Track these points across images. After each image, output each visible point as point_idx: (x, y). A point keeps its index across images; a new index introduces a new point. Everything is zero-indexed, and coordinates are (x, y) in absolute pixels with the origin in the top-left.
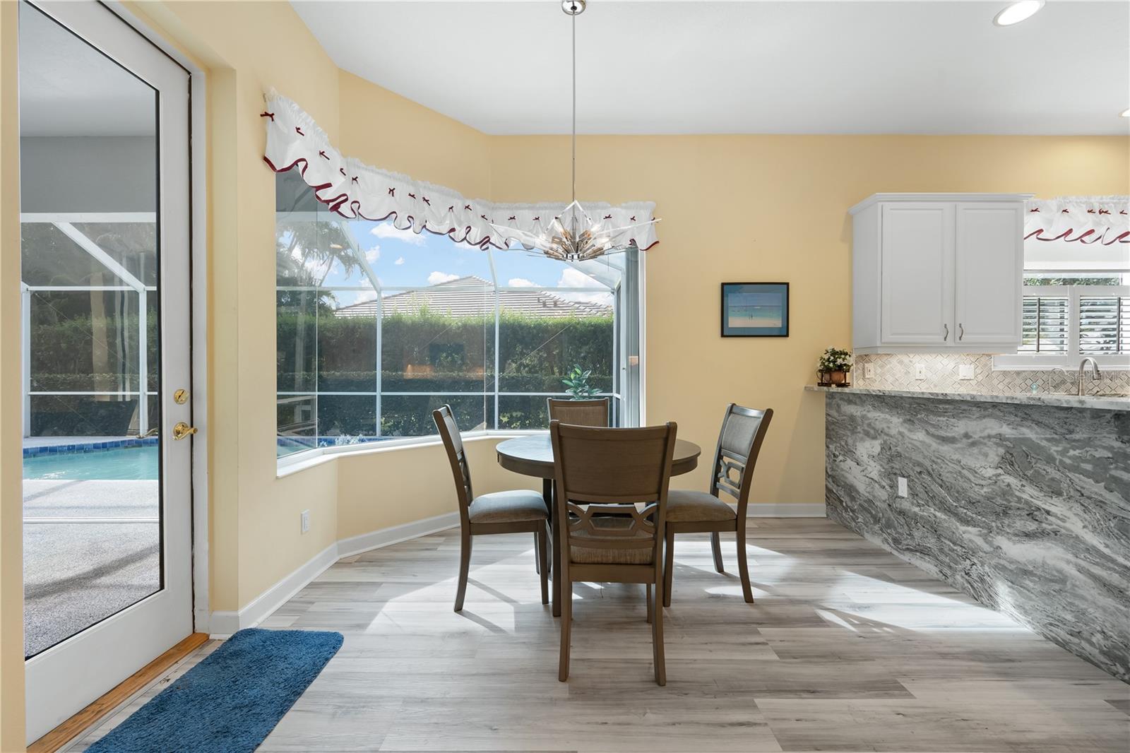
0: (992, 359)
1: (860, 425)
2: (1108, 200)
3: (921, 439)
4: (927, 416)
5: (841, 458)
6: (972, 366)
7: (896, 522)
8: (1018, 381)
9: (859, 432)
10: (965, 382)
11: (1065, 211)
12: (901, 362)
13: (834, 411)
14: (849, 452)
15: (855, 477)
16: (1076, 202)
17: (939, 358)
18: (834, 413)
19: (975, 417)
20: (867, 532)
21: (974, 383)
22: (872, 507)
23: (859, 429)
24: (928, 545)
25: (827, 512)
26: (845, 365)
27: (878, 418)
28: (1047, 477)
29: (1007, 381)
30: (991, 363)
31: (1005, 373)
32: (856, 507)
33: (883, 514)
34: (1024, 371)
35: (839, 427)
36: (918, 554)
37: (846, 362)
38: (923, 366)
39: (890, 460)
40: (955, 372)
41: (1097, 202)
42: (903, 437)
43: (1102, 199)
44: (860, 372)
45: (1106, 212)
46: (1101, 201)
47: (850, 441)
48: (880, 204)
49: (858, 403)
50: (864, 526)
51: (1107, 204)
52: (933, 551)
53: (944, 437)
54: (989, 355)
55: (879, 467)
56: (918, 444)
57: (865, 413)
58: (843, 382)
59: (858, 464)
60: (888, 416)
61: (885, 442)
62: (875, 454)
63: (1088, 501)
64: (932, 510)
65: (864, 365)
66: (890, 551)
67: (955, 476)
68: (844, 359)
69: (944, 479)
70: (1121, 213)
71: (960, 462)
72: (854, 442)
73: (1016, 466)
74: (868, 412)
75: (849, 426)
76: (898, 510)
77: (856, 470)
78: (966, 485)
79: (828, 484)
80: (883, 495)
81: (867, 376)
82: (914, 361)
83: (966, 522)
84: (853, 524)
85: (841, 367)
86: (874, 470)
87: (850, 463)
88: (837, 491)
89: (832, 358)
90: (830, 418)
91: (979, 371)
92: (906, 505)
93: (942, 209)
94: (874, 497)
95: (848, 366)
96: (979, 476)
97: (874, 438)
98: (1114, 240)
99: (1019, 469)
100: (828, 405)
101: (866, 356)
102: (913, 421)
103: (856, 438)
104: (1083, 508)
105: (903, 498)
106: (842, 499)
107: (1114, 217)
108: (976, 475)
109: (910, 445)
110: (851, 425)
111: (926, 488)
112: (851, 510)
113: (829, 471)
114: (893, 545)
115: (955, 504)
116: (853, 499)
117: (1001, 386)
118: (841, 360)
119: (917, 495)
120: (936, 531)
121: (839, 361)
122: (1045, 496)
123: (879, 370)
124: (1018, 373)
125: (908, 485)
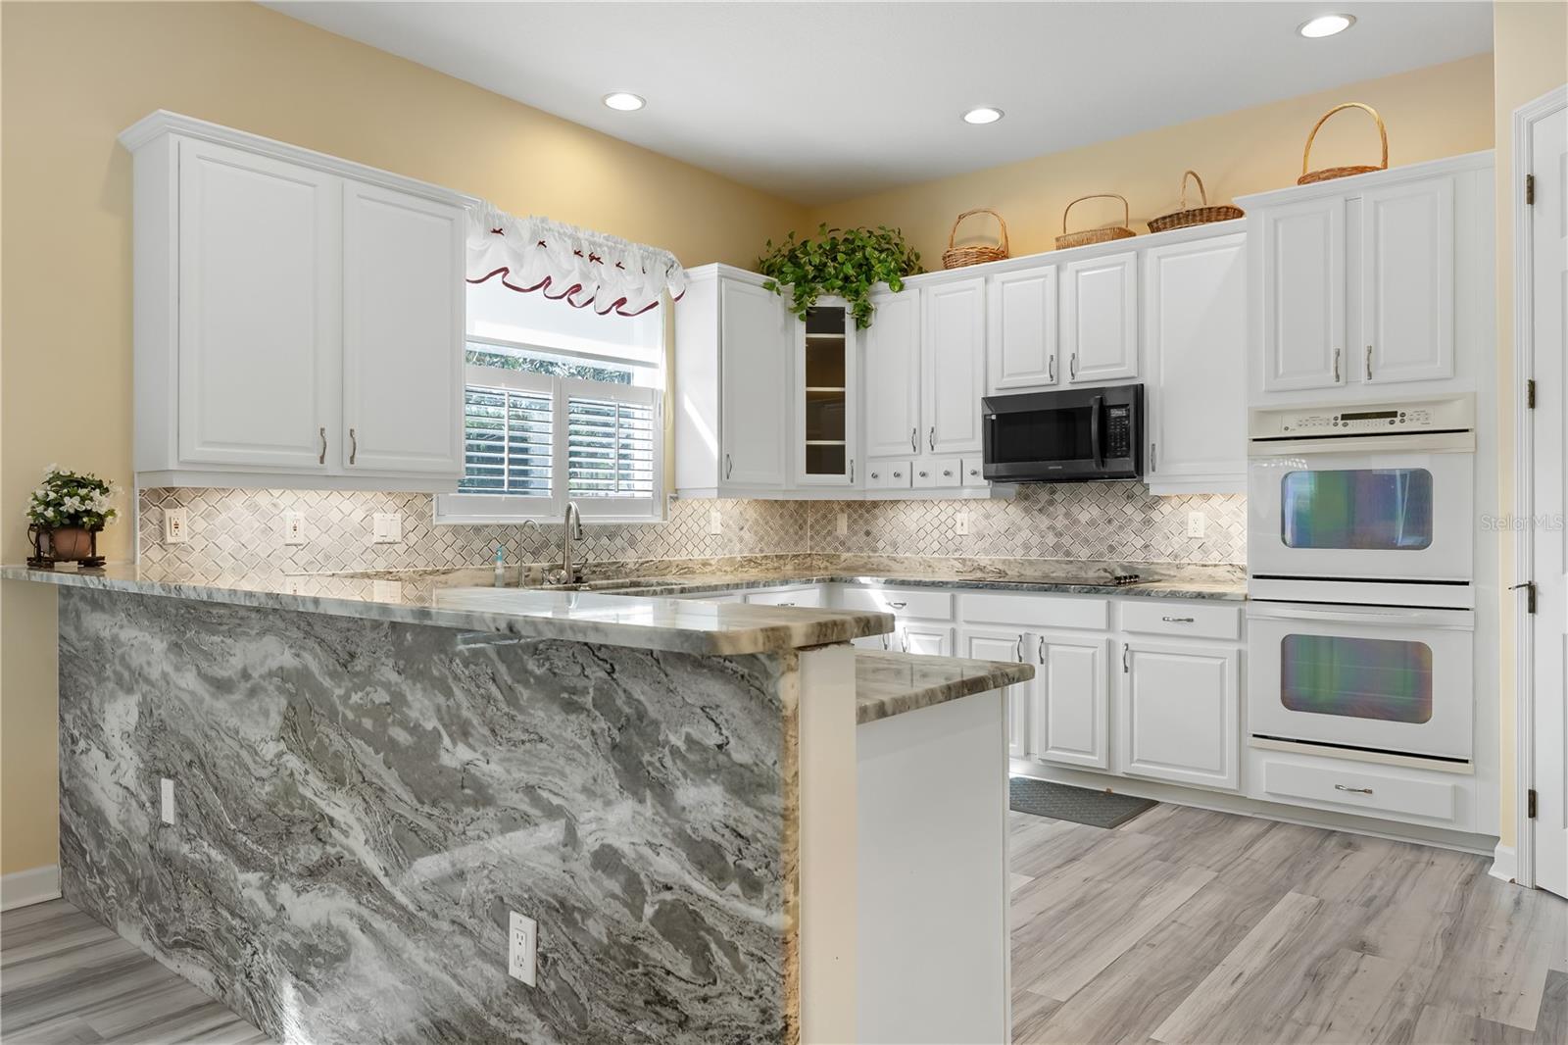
0: (434, 502)
1: (109, 661)
2: (601, 240)
3: (191, 687)
4: (199, 633)
5: (82, 744)
6: (398, 515)
7: (160, 884)
8: (478, 544)
9: (108, 678)
10: (385, 547)
11: (542, 243)
12: (255, 508)
13: (72, 627)
14: (93, 729)
15: (102, 789)
16: (559, 232)
17: (335, 498)
18: (72, 635)
19: (253, 633)
20: (122, 919)
21: (401, 548)
22: (127, 856)
23: (109, 673)
24: (201, 927)
25: (62, 886)
26: (88, 513)
27: (135, 642)
28: (332, 750)
29: (459, 543)
30: (431, 509)
31: (456, 530)
32: (104, 864)
33: (142, 871)
34: (487, 526)
35: (79, 668)
36: (189, 950)
37: (88, 505)
38: (300, 515)
39: (152, 742)
40: (366, 529)
41: (586, 240)
42: (168, 683)
43: (593, 235)
44: (152, 528)
45: (598, 259)
46: (591, 239)
47: (96, 702)
48: (173, 139)
49: (106, 606)
50: (117, 906)
51: (600, 246)
52: (207, 938)
53: (218, 681)
54: (427, 496)
55: (136, 758)
56: (186, 698)
57: (116, 630)
58: (90, 555)
59: (107, 757)
60: (148, 638)
61: (144, 697)
62: (131, 729)
63: (370, 790)
64: (205, 844)
65: (162, 514)
66: (151, 954)
67: (232, 763)
68: (83, 500)
69: (220, 773)
70: (618, 265)
71: (237, 733)
72: (102, 703)
73: (299, 733)
74: (121, 627)
75: (94, 664)
76: (162, 856)
77: (105, 768)
78: (245, 782)
79: (65, 814)
80: (141, 823)
81: (170, 539)
82: (282, 504)
83: (246, 862)
84: (102, 903)
85: (75, 519)
86: (130, 763)
87: (96, 754)
88: (77, 829)
89: (52, 495)
90: (66, 647)
91: (409, 526)
92: (172, 842)
93: (314, 186)
94: (130, 830)
95: (99, 515)
96: (260, 760)
97: (130, 691)
98: (610, 308)
99: (302, 739)
100: (63, 612)
101: (168, 490)
102: (180, 648)
103: (104, 693)
104: (365, 805)
105: (169, 825)
106: (85, 846)
107: (606, 270)
108: (257, 758)
109: (177, 703)
110: (97, 661)
111: (198, 797)
112: (97, 870)
113: (64, 780)
114: (156, 940)
115: (233, 827)
116: (101, 843)
117: (449, 555)
118: (76, 501)
119: (187, 816)
120: (210, 892)
121: (71, 504)
122: (328, 789)
123: (201, 525)
124: (477, 529)
125: (176, 796)
